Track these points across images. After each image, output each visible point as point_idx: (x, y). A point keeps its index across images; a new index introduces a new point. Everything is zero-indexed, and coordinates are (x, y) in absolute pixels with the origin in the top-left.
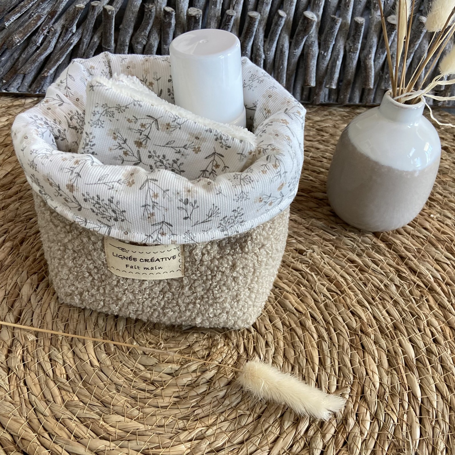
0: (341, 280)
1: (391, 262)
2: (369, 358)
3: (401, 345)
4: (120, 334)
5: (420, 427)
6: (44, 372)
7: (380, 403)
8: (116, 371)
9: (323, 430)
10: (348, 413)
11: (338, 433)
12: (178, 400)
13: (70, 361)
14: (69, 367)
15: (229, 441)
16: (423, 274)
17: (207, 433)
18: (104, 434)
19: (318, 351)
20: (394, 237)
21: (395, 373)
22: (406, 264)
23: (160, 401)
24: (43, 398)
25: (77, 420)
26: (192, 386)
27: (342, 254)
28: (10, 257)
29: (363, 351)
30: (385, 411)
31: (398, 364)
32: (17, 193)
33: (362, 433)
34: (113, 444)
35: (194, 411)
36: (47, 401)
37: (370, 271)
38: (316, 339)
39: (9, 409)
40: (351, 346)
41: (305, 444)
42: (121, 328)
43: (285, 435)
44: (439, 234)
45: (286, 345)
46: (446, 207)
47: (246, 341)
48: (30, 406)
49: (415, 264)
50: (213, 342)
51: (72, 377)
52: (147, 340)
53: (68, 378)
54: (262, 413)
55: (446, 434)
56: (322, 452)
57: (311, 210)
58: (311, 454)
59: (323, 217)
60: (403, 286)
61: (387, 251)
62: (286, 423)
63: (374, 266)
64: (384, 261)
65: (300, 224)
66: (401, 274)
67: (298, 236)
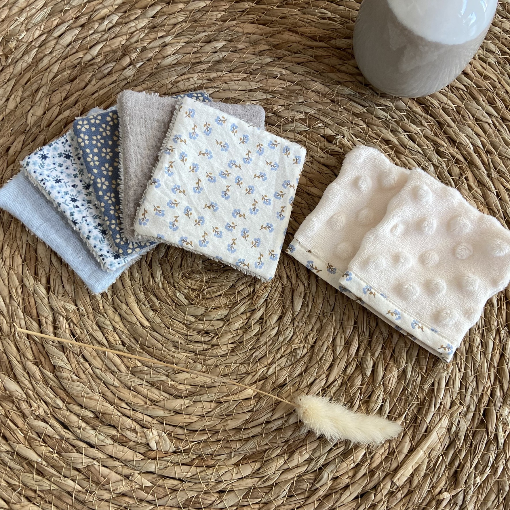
1: (430, 133)
4: (160, 285)
6: (98, 342)
8: (168, 328)
9: (372, 349)
11: (386, 348)
12: (235, 345)
13: (120, 326)
14: (121, 333)
15: (289, 377)
16: (462, 144)
17: (268, 373)
18: (176, 393)
22: (445, 133)
23: (219, 350)
24: (107, 369)
25: (146, 384)
26: (246, 328)
27: (376, 134)
34: (187, 401)
35: (252, 354)
36: (113, 372)
37: (406, 152)
39: (80, 389)
41: (357, 364)
42: (159, 279)
43: (339, 360)
44: (481, 81)
47: (288, 269)
48: (98, 381)
49: (454, 132)
51: (127, 341)
52: (189, 288)
53: (123, 344)
54: (315, 343)
55: (481, 330)
56: (373, 370)
57: (335, 70)
58: (364, 374)
59: (349, 79)
60: (441, 165)
61: (424, 117)
62: (338, 348)
63: (411, 143)
64: (421, 133)
65: (324, 95)
66: (439, 148)
67: (324, 116)
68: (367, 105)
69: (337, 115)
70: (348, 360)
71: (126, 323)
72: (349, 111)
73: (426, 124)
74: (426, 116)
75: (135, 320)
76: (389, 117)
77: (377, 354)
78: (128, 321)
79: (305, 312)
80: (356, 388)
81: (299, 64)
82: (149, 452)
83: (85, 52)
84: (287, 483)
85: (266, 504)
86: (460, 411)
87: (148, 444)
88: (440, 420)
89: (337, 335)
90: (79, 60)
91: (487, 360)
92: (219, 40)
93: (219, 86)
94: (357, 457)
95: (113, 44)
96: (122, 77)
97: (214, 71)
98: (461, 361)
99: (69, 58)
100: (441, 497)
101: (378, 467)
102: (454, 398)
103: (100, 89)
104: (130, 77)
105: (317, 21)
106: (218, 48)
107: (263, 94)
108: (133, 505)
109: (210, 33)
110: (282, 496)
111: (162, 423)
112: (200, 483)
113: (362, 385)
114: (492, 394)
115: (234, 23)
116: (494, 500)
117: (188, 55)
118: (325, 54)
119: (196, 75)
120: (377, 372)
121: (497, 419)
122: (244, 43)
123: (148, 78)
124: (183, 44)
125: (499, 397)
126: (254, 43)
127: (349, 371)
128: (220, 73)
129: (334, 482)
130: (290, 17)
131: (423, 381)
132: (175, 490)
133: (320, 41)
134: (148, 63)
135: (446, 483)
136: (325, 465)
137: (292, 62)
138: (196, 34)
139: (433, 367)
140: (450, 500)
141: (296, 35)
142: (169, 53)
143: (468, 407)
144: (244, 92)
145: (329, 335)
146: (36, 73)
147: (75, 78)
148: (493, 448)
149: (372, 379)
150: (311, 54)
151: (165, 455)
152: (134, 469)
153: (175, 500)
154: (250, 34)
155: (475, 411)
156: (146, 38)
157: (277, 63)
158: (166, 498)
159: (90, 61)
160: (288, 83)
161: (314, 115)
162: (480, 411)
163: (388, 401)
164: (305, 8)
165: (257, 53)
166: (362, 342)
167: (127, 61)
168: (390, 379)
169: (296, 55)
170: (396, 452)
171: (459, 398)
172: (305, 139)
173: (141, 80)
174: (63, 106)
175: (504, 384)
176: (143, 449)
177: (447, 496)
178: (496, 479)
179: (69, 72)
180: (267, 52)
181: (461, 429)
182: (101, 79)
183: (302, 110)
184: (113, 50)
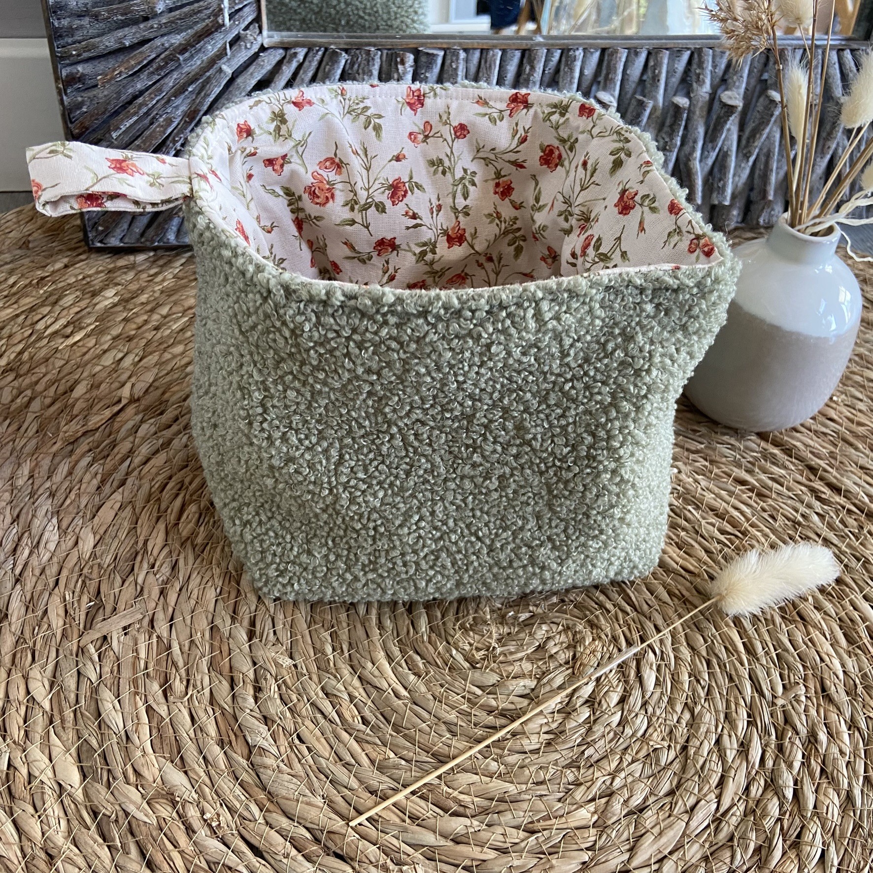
0: (736, 514)
1: (799, 478)
2: (815, 634)
4: (425, 638)
6: (325, 717)
7: (854, 701)
8: (440, 701)
9: (786, 757)
10: (814, 724)
11: (809, 759)
12: (552, 736)
13: (360, 693)
14: (361, 705)
15: (651, 794)
16: (850, 492)
17: (614, 785)
18: (455, 808)
19: (738, 631)
20: (793, 438)
21: (860, 652)
22: (822, 479)
23: (525, 742)
24: (338, 760)
26: (567, 711)
27: (724, 472)
28: (202, 528)
29: (804, 625)
30: (865, 714)
31: (860, 637)
32: (176, 419)
33: (842, 752)
34: (475, 822)
35: (583, 752)
36: (347, 765)
37: (774, 496)
39: (292, 786)
40: (783, 617)
41: (766, 781)
42: (423, 629)
43: (733, 771)
44: (854, 427)
45: (686, 627)
46: (850, 382)
47: (625, 629)
48: (322, 776)
49: (835, 477)
50: (574, 635)
51: (373, 720)
52: (471, 645)
53: (365, 721)
54: (687, 741)
56: (795, 791)
58: (781, 798)
60: (828, 514)
61: (787, 460)
62: (728, 752)
64: (788, 477)
66: (819, 495)
68: (705, 442)
70: (748, 773)
71: (372, 690)
73: (792, 468)
74: (789, 458)
75: (385, 685)
76: (738, 456)
77: (797, 765)
78: (376, 688)
79: (662, 693)
80: (773, 820)
89: (722, 732)
111: (433, 860)
113: (782, 813)
120: (803, 793)
127: (756, 791)
145: (708, 730)
149: (797, 805)
163: (833, 845)
166: (766, 746)
168: (828, 808)
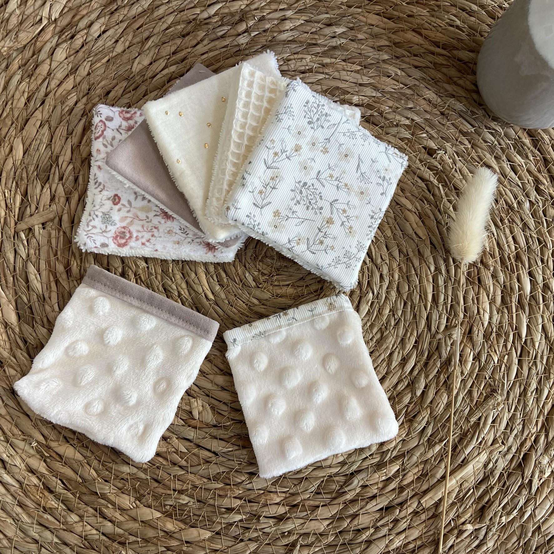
2: (483, 295)
3: (519, 281)
5: (518, 369)
7: (485, 343)
8: (232, 306)
9: (427, 371)
10: (453, 353)
11: (440, 373)
13: (185, 292)
14: (184, 300)
19: (433, 286)
21: (506, 311)
22: (549, 171)
27: (479, 156)
29: (479, 287)
30: (488, 352)
31: (511, 301)
33: (462, 373)
37: (506, 183)
38: (433, 271)
40: (467, 279)
41: (409, 382)
43: (392, 374)
45: (401, 278)
52: (259, 271)
55: (540, 376)
56: (423, 392)
57: (451, 82)
58: (413, 393)
59: (464, 94)
60: (538, 203)
61: (532, 151)
62: (394, 362)
63: (512, 174)
64: (524, 166)
65: (435, 106)
66: (539, 186)
67: (430, 127)
68: (477, 125)
69: (444, 130)
70: (401, 376)
71: (192, 292)
72: (457, 128)
73: (532, 158)
74: (534, 149)
75: (201, 290)
76: (496, 142)
77: (431, 377)
78: (194, 290)
79: (368, 320)
80: (404, 405)
81: (416, 67)
82: (191, 420)
83: (203, 8)
84: (317, 480)
85: (293, 494)
86: (500, 450)
87: (191, 413)
88: (479, 454)
89: (395, 349)
90: (195, 16)
91: (538, 406)
92: (340, 25)
93: (331, 74)
94: (390, 471)
95: (233, 6)
96: (236, 43)
97: (328, 57)
98: (513, 403)
99: (186, 12)
100: (465, 527)
101: (409, 485)
102: (498, 435)
103: (210, 50)
104: (242, 44)
105: (444, 27)
106: (337, 34)
107: (373, 90)
108: (166, 467)
109: (332, 16)
110: (310, 491)
111: (208, 396)
112: (234, 460)
113: (410, 403)
114: (536, 441)
115: (360, 10)
116: (515, 543)
117: (306, 34)
118: (444, 62)
119: (309, 57)
120: (427, 394)
121: (535, 466)
122: (364, 34)
123: (260, 50)
124: (303, 22)
125: (541, 445)
126: (375, 36)
127: (400, 387)
128: (335, 60)
129: (362, 489)
130: (418, 17)
131: (471, 413)
132: (208, 462)
133: (443, 48)
134: (264, 34)
135: (472, 515)
136: (358, 472)
137: (409, 64)
138: (318, 14)
139: (483, 401)
140: (472, 533)
141: (420, 37)
142: (287, 28)
143: (510, 448)
144: (354, 85)
145: (387, 348)
146: (150, 20)
147: (188, 34)
148: (525, 492)
149: (421, 400)
150: (431, 60)
151: (205, 426)
152: (173, 433)
153: (206, 471)
154: (373, 25)
155: (515, 453)
156: (267, 7)
157: (394, 61)
158: (199, 467)
159: (205, 19)
160: (401, 85)
161: (420, 124)
162: (520, 454)
163: (432, 425)
164: (435, 11)
165: (375, 46)
166: (418, 362)
167: (243, 27)
168: (438, 404)
169: (415, 58)
170: (429, 474)
171: (502, 437)
172: (406, 147)
173: (253, 50)
174: (170, 60)
175: (550, 434)
176: (185, 415)
177: (470, 528)
178: (522, 523)
179: (183, 26)
180: (386, 48)
181: (498, 468)
182: (213, 41)
183: (409, 116)
184: (230, 13)
